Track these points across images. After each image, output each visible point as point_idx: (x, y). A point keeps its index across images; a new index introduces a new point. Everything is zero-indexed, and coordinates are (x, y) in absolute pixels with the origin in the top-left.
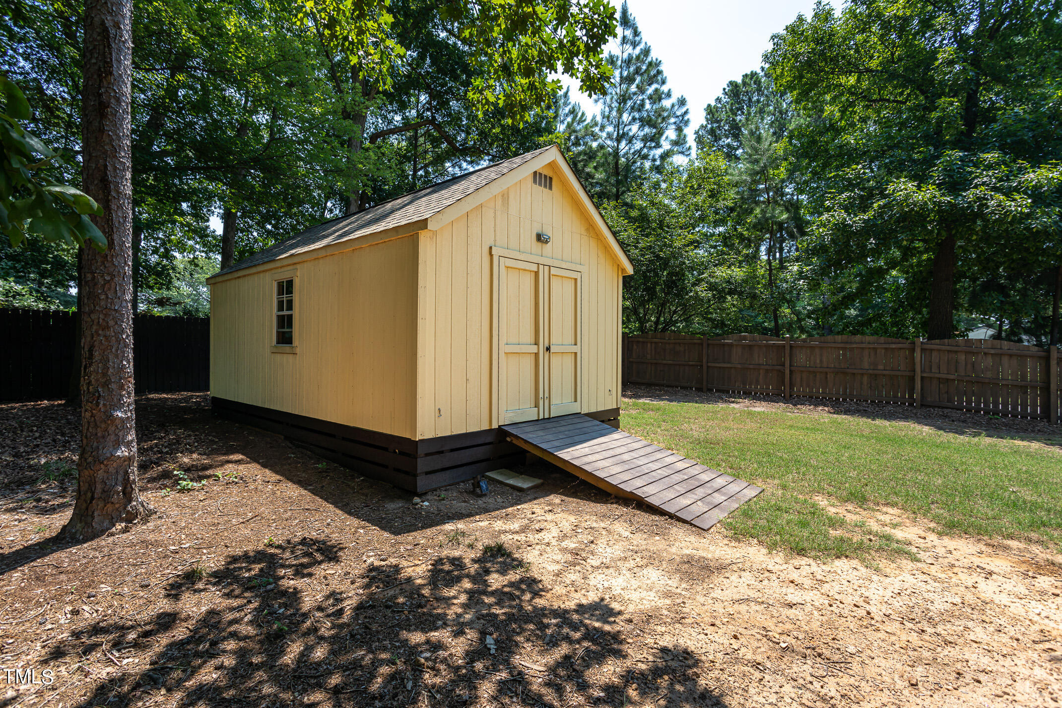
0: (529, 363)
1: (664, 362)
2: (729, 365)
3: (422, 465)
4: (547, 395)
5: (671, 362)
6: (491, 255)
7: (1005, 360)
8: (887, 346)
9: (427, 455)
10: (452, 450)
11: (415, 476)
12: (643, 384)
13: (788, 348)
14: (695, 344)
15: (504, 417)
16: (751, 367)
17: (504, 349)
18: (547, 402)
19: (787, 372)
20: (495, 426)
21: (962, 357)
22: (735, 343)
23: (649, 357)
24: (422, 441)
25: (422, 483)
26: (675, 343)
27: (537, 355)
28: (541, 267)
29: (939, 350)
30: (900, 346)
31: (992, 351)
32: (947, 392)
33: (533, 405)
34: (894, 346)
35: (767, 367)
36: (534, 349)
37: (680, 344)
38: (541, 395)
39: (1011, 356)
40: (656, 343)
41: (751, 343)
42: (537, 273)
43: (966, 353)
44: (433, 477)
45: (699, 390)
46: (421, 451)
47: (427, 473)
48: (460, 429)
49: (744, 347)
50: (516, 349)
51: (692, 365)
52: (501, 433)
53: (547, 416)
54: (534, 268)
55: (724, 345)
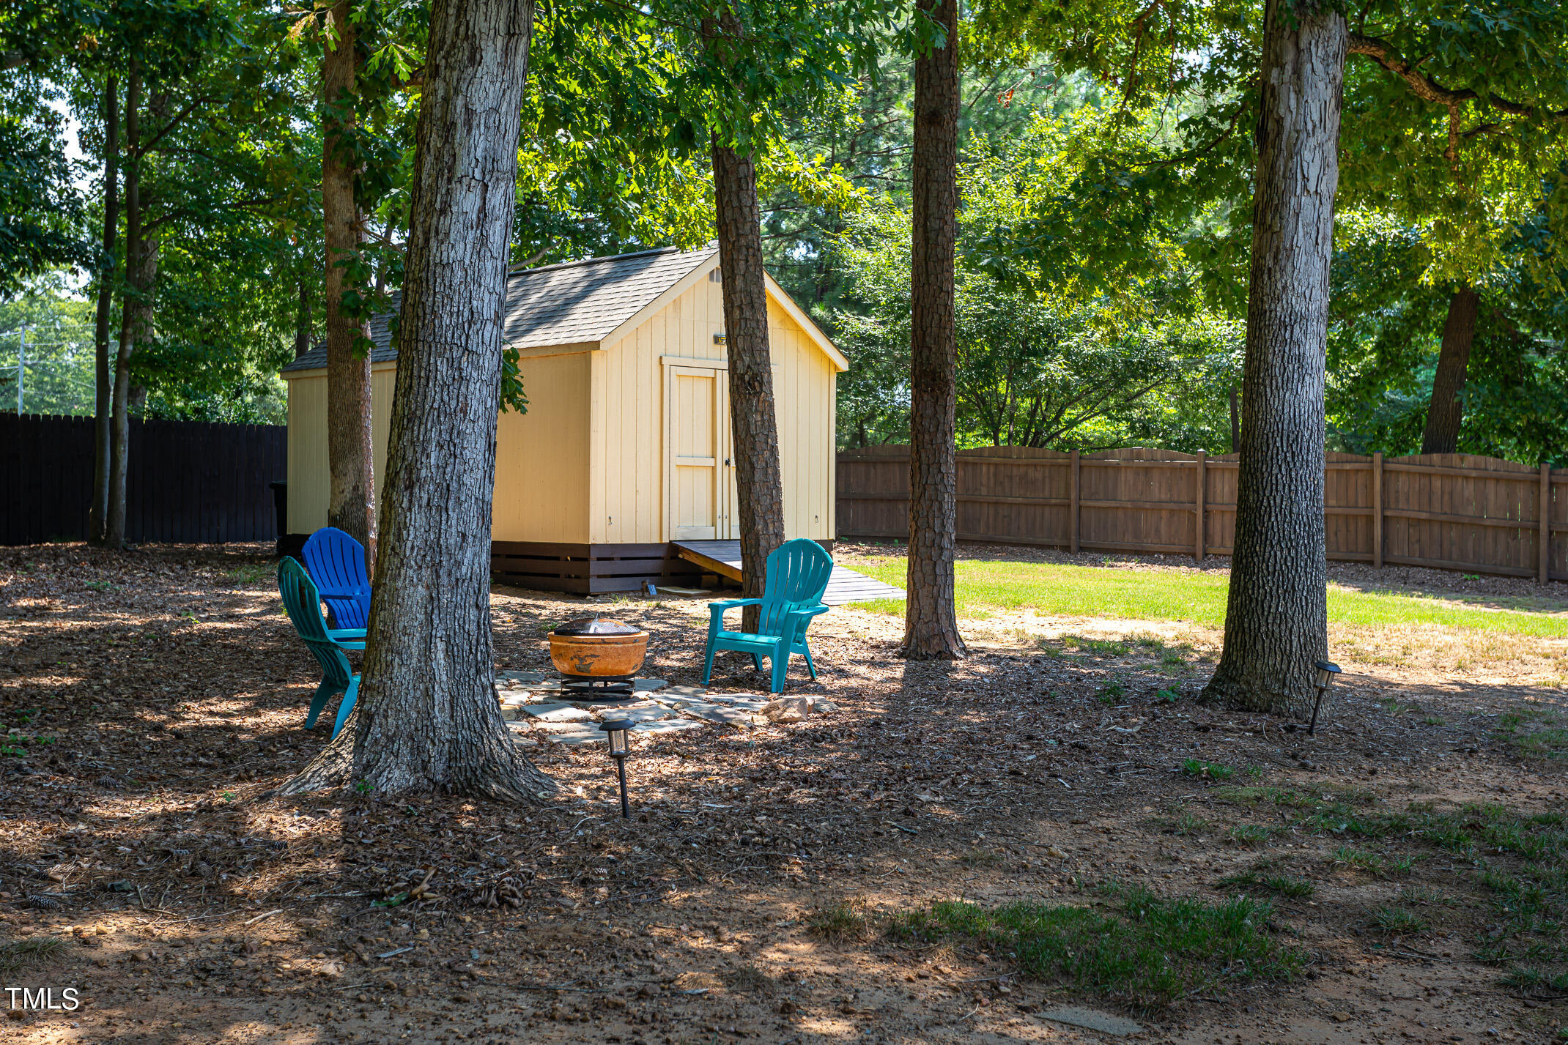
0: (705, 477)
1: (1010, 500)
2: (1113, 504)
3: (595, 568)
4: (726, 513)
5: (1020, 500)
6: (662, 365)
7: (1491, 486)
8: (1339, 466)
9: (599, 559)
10: (622, 559)
11: (588, 578)
12: (973, 542)
13: (1201, 471)
14: (1060, 466)
15: (675, 533)
16: (1148, 505)
17: (675, 461)
18: (726, 522)
19: (1200, 513)
20: (666, 540)
21: (1437, 483)
22: (1123, 464)
23: (984, 491)
24: (594, 545)
25: (594, 585)
26: (1027, 465)
27: (714, 468)
28: (719, 372)
29: (1408, 473)
30: (1357, 466)
31: (1474, 474)
32: (1419, 541)
33: (710, 523)
34: (1348, 467)
35: (1172, 506)
36: (711, 462)
37: (1035, 466)
38: (719, 513)
39: (1497, 480)
40: (996, 465)
41: (1147, 464)
42: (714, 379)
43: (1443, 476)
44: (603, 580)
45: (1066, 549)
46: (594, 555)
47: (599, 577)
48: (629, 540)
49: (1137, 470)
50: (690, 462)
51: (1056, 505)
52: (673, 549)
53: (726, 537)
54: (711, 373)
55: (1107, 467)
